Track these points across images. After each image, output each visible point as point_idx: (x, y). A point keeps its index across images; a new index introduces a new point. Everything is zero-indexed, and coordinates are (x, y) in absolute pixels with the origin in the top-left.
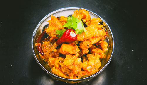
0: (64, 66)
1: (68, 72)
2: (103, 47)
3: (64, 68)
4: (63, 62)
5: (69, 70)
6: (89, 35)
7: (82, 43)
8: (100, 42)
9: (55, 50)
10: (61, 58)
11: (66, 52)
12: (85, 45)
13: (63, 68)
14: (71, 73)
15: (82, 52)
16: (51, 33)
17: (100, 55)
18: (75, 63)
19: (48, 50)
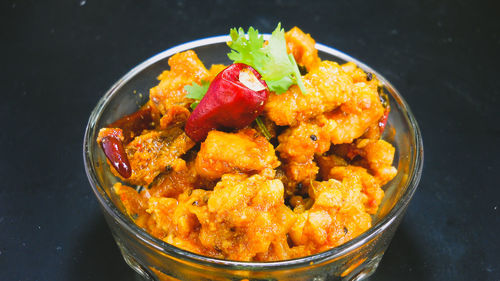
0: (212, 216)
1: (226, 244)
2: (375, 161)
3: (212, 224)
4: (206, 202)
5: (233, 230)
6: (317, 100)
7: (290, 135)
8: (363, 143)
9: (179, 164)
10: (198, 193)
11: (221, 161)
12: (300, 139)
13: (207, 226)
14: (241, 248)
15: (290, 170)
16: (165, 97)
17: (366, 193)
18: (259, 199)
19: (148, 161)
